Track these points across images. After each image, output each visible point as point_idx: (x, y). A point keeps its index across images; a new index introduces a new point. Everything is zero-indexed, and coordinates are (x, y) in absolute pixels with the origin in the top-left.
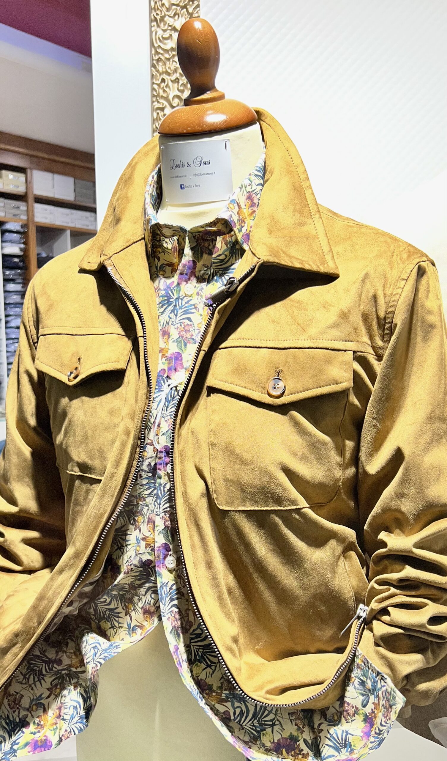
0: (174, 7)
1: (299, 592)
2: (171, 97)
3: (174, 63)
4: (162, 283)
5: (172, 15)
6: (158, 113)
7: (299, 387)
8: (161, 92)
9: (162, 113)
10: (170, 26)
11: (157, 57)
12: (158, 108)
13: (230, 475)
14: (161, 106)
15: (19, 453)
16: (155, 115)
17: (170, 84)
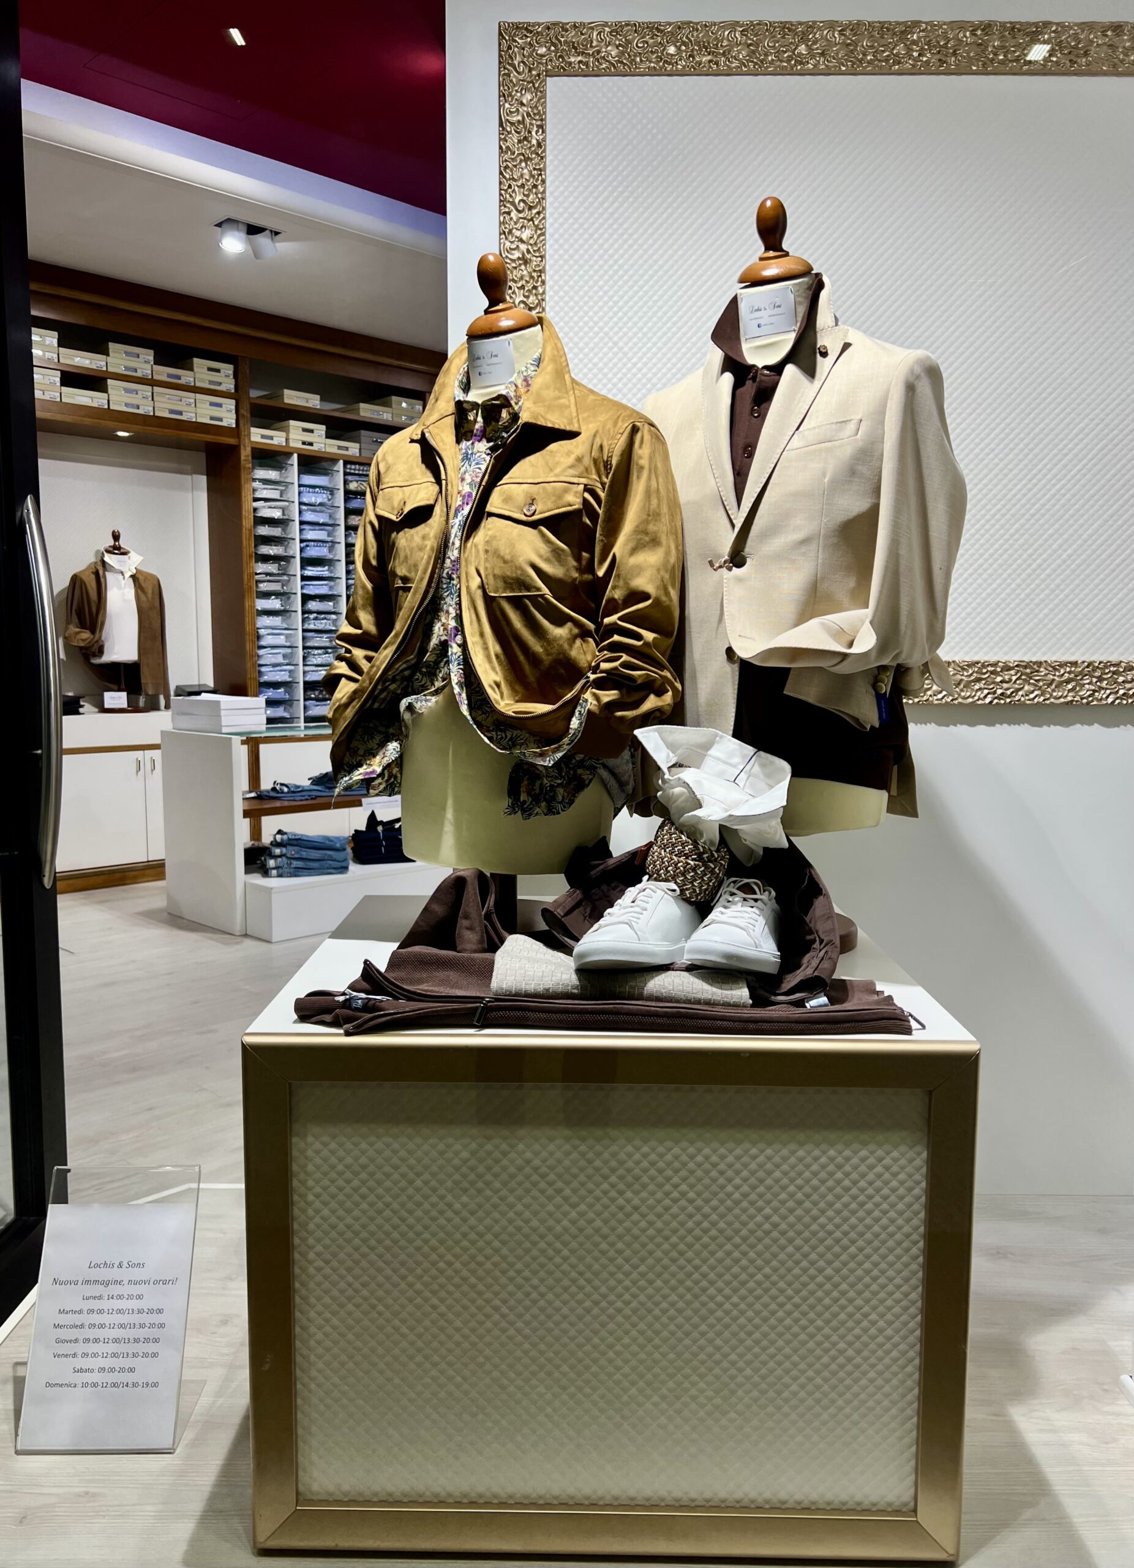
0: (521, 220)
1: (544, 657)
3: (521, 271)
4: (465, 444)
5: (519, 228)
7: (545, 509)
10: (518, 237)
13: (497, 572)
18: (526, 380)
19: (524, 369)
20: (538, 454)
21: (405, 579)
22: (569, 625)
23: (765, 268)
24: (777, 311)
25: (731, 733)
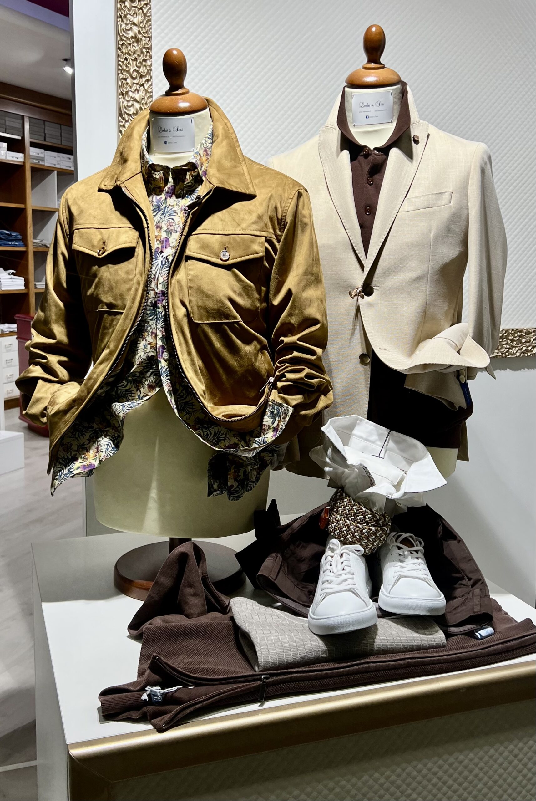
0: (133, 8)
1: (238, 368)
2: (131, 71)
3: (134, 47)
5: (132, 14)
6: (122, 82)
7: (237, 255)
8: (124, 67)
9: (125, 82)
10: (131, 21)
11: (121, 43)
12: (122, 79)
13: (200, 304)
14: (124, 77)
15: (57, 305)
16: (120, 84)
17: (131, 61)
18: (205, 151)
19: (204, 142)
20: (224, 211)
21: (110, 306)
22: (255, 343)
23: (367, 76)
24: (381, 107)
25: (366, 416)
